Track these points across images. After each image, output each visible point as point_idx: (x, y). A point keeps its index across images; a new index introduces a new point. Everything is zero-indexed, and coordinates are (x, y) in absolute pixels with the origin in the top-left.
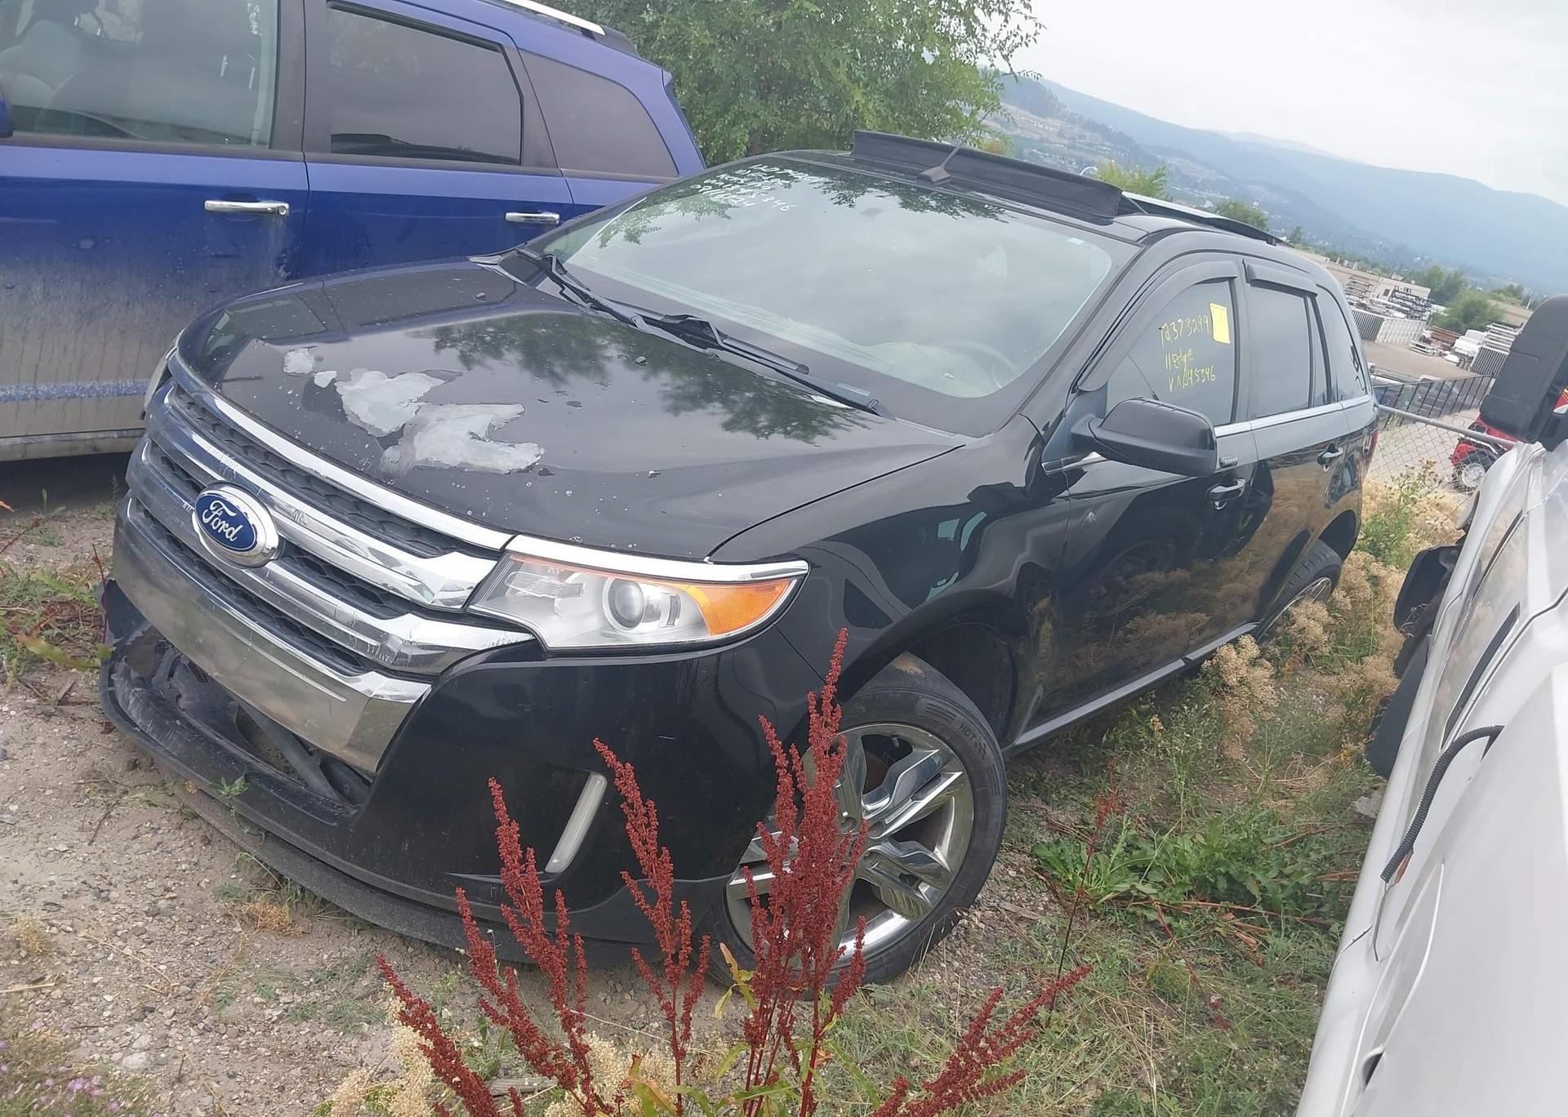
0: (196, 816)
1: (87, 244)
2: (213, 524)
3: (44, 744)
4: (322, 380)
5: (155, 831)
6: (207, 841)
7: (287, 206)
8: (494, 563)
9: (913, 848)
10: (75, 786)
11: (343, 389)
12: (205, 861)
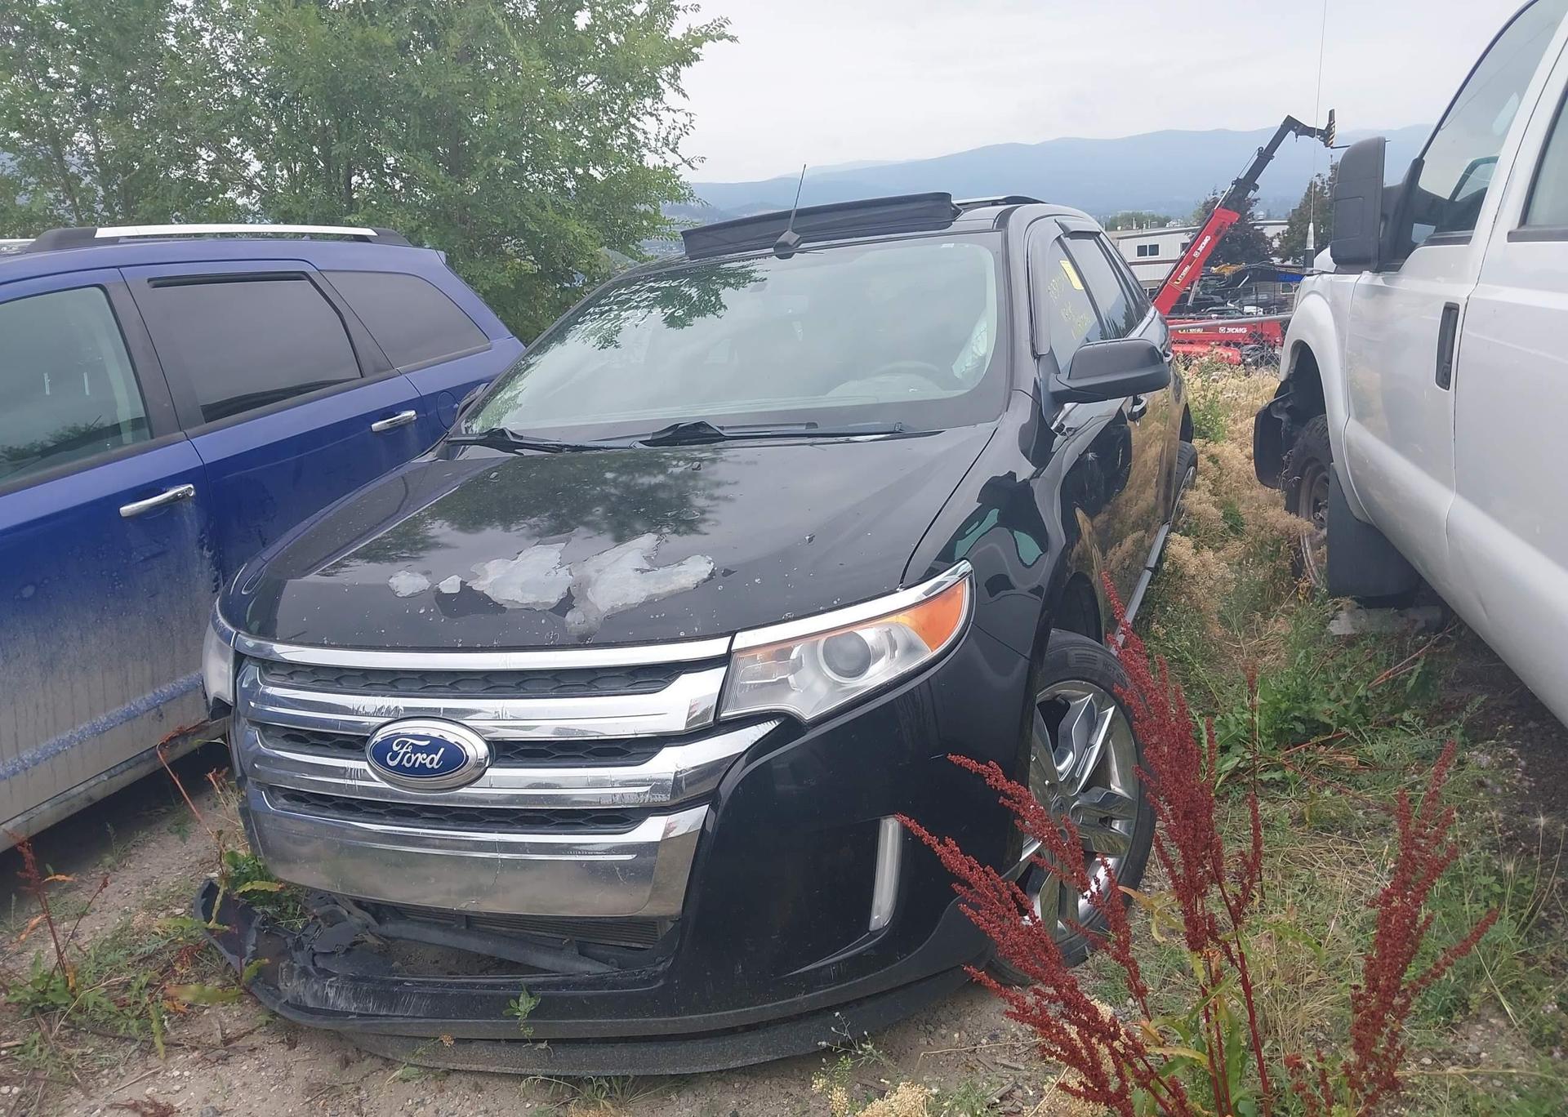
0: (448, 1073)
1: (29, 591)
2: (405, 762)
3: (245, 1084)
4: (450, 585)
5: (422, 1103)
6: (478, 1089)
7: (191, 486)
8: (724, 669)
9: (1097, 794)
10: (307, 1106)
11: (478, 586)
12: (492, 1106)
